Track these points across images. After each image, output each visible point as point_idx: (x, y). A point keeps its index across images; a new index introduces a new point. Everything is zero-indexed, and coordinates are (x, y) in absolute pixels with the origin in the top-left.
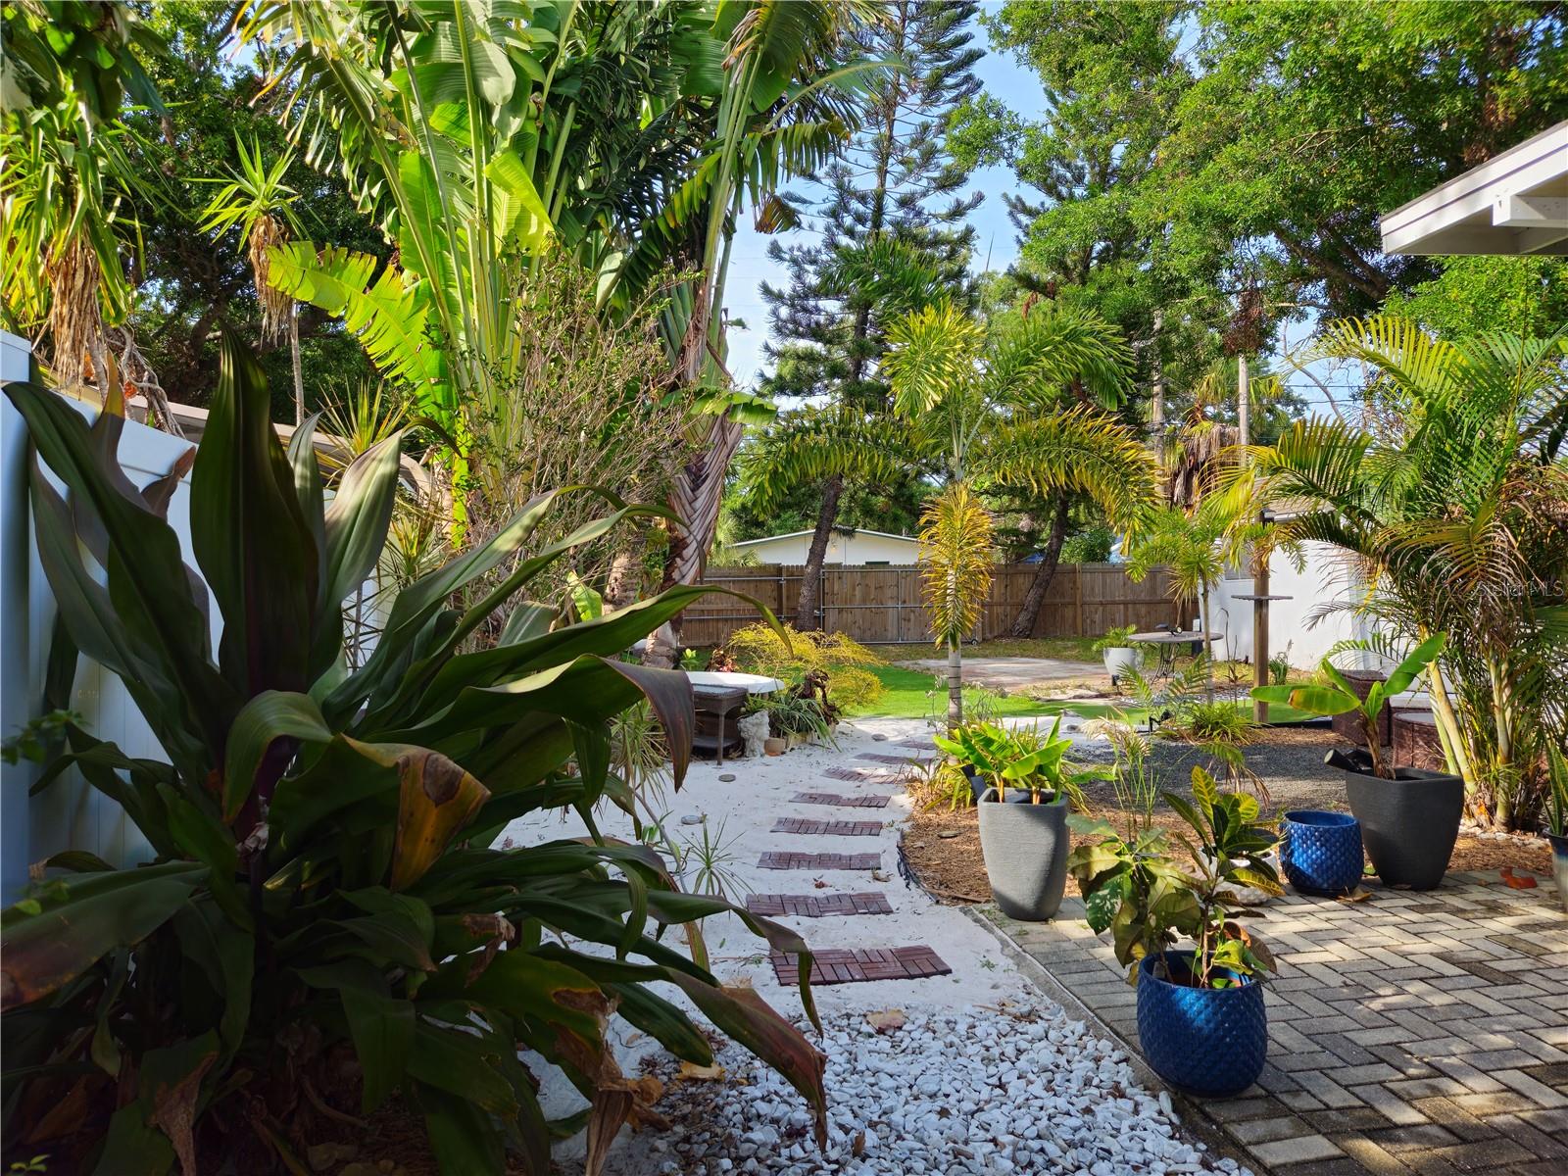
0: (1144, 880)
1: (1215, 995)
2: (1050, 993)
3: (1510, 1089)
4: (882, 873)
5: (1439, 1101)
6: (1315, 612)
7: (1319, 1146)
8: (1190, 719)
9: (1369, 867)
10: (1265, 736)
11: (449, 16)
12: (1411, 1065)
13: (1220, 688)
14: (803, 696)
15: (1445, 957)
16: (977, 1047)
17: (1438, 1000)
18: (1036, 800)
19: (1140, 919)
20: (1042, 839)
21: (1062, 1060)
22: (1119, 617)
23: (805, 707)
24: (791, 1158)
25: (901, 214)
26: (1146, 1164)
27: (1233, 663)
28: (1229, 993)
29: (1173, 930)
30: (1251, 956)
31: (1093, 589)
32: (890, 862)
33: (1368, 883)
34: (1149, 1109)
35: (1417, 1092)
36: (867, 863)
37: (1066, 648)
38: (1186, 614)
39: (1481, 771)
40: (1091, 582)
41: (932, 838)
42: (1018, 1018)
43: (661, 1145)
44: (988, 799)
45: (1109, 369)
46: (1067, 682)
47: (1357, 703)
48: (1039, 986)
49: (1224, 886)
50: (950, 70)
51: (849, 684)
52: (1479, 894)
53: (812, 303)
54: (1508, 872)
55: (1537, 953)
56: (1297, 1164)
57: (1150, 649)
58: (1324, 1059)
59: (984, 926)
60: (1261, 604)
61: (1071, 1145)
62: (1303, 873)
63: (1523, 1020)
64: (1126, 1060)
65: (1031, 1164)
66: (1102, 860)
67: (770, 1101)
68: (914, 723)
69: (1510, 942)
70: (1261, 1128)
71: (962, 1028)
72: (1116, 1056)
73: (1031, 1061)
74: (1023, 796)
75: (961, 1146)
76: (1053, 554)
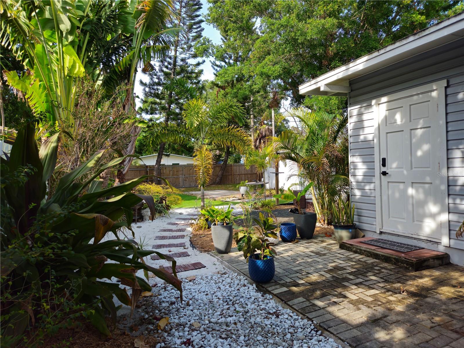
0: (250, 239)
1: (264, 261)
2: (229, 268)
3: (321, 275)
4: (186, 247)
5: (308, 279)
6: (288, 177)
7: (285, 289)
8: (261, 204)
9: (298, 235)
10: (278, 207)
11: (49, 4)
12: (303, 273)
13: (268, 196)
14: (160, 203)
15: (312, 252)
16: (213, 281)
17: (309, 260)
18: (225, 224)
19: (249, 248)
20: (226, 233)
21: (232, 281)
22: (243, 178)
23: (160, 206)
24: (172, 308)
25: (181, 63)
26: (251, 298)
27: (271, 189)
28: (267, 260)
29: (256, 249)
30: (272, 252)
31: (236, 171)
32: (188, 244)
33: (298, 239)
34: (251, 287)
35: (304, 277)
36: (182, 245)
37: (229, 187)
38: (260, 177)
39: (322, 212)
40: (236, 169)
41: (198, 237)
42: (222, 274)
43: (140, 310)
44: (213, 225)
45: (240, 115)
46: (230, 196)
47: (295, 197)
48: (227, 267)
49: (266, 238)
50: (195, 24)
51: (172, 199)
52: (320, 239)
53: (156, 87)
54: (326, 234)
55: (329, 250)
56: (280, 293)
57: (251, 187)
58: (287, 274)
59: (213, 256)
60: (277, 175)
61: (235, 296)
62: (284, 237)
63: (325, 262)
64: (246, 279)
65: (227, 301)
66: (241, 235)
67: (165, 298)
68: (190, 209)
69: (325, 248)
70: (273, 288)
71: (209, 278)
72: (244, 279)
73: (226, 282)
74: (222, 224)
75: (211, 300)
76: (226, 161)
